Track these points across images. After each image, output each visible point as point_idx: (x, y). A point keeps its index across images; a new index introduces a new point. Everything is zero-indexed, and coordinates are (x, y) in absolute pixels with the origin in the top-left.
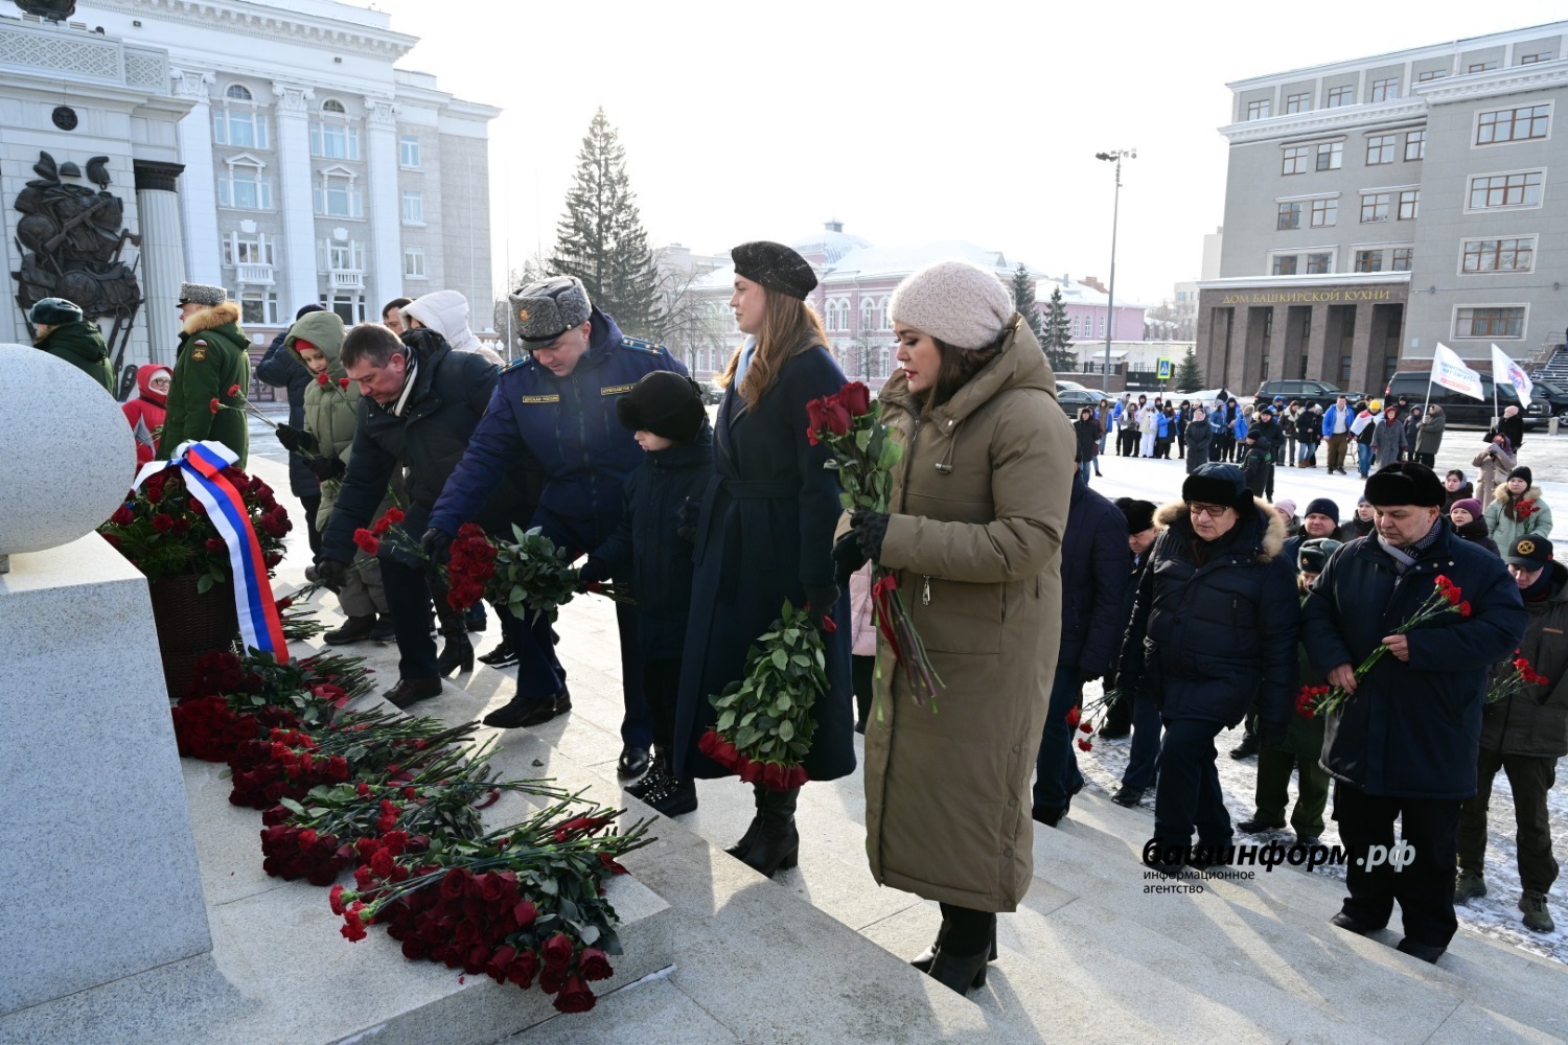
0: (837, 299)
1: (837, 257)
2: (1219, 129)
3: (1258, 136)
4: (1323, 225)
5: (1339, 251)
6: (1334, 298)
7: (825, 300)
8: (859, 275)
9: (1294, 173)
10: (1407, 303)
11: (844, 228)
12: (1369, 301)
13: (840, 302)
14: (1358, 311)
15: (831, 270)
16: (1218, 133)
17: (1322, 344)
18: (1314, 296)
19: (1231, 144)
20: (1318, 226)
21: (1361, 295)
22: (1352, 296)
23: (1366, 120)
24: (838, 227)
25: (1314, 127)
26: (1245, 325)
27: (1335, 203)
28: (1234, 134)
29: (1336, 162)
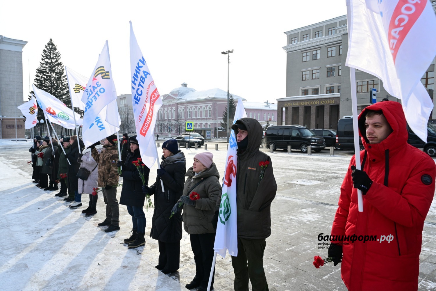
0: (181, 108)
1: (183, 94)
2: (283, 48)
3: (295, 49)
4: (316, 79)
5: (321, 87)
6: (317, 103)
7: (178, 108)
8: (187, 100)
9: (306, 61)
10: (340, 104)
11: (187, 86)
12: (328, 104)
13: (182, 109)
14: (325, 108)
15: (180, 99)
16: (283, 49)
17: (315, 120)
18: (311, 103)
19: (287, 52)
20: (314, 79)
21: (325, 102)
22: (323, 102)
23: (326, 42)
24: (185, 85)
25: (311, 45)
26: (291, 113)
27: (318, 71)
28: (287, 49)
29: (318, 57)
